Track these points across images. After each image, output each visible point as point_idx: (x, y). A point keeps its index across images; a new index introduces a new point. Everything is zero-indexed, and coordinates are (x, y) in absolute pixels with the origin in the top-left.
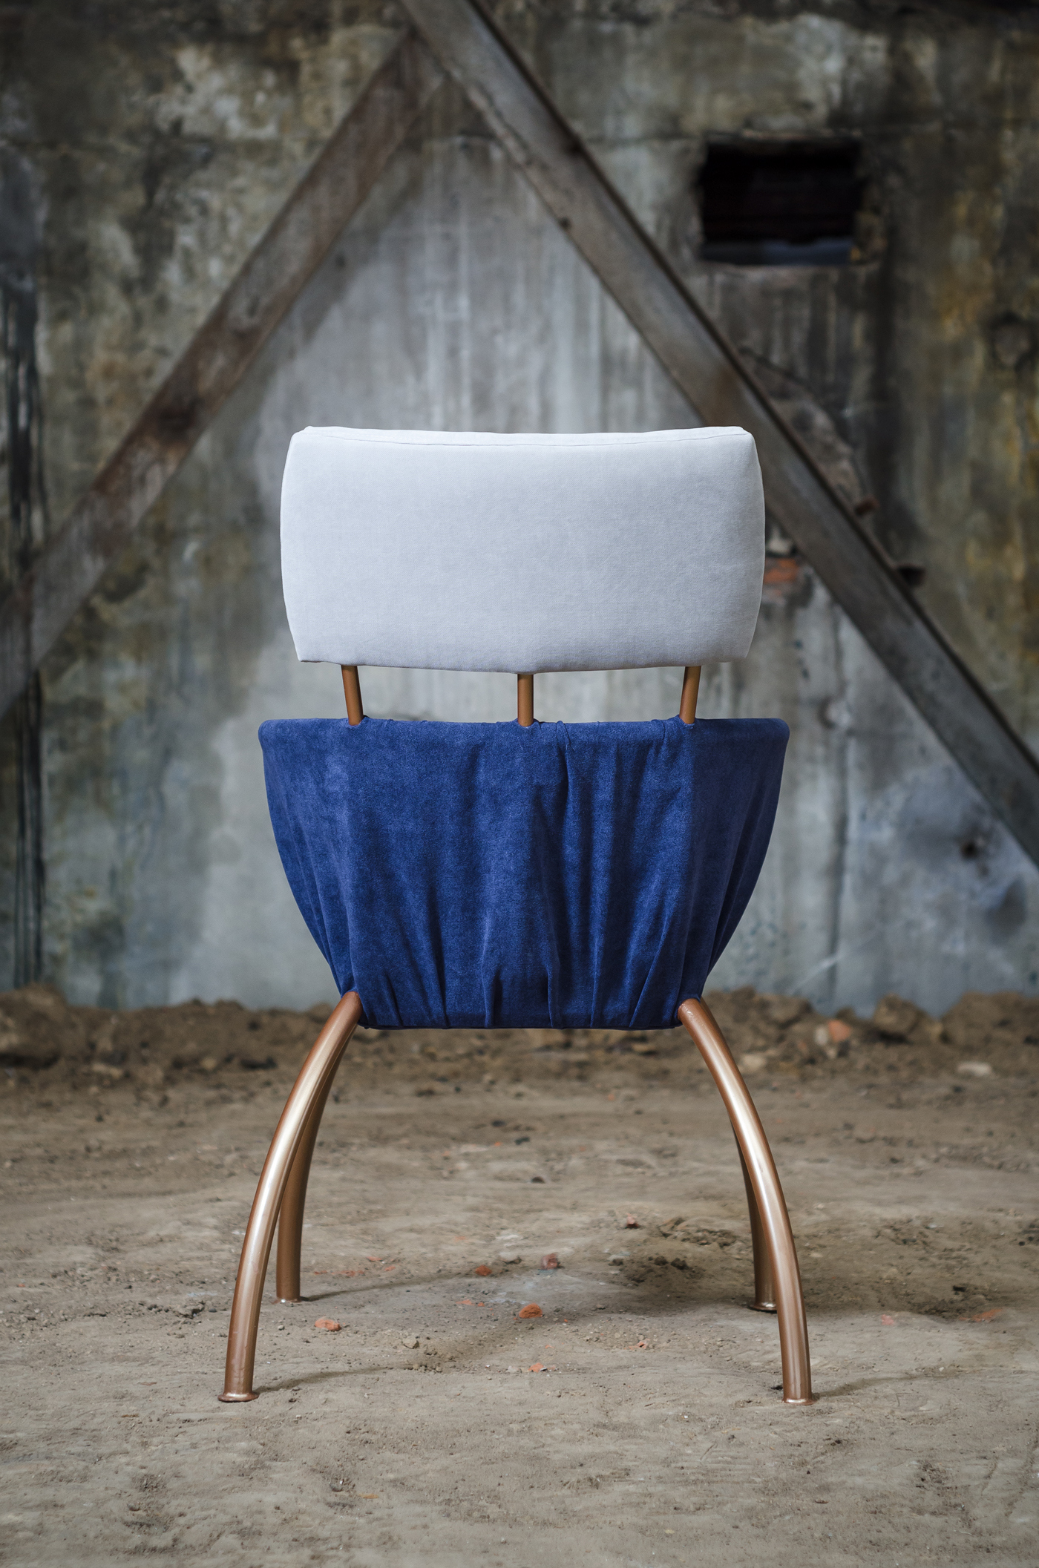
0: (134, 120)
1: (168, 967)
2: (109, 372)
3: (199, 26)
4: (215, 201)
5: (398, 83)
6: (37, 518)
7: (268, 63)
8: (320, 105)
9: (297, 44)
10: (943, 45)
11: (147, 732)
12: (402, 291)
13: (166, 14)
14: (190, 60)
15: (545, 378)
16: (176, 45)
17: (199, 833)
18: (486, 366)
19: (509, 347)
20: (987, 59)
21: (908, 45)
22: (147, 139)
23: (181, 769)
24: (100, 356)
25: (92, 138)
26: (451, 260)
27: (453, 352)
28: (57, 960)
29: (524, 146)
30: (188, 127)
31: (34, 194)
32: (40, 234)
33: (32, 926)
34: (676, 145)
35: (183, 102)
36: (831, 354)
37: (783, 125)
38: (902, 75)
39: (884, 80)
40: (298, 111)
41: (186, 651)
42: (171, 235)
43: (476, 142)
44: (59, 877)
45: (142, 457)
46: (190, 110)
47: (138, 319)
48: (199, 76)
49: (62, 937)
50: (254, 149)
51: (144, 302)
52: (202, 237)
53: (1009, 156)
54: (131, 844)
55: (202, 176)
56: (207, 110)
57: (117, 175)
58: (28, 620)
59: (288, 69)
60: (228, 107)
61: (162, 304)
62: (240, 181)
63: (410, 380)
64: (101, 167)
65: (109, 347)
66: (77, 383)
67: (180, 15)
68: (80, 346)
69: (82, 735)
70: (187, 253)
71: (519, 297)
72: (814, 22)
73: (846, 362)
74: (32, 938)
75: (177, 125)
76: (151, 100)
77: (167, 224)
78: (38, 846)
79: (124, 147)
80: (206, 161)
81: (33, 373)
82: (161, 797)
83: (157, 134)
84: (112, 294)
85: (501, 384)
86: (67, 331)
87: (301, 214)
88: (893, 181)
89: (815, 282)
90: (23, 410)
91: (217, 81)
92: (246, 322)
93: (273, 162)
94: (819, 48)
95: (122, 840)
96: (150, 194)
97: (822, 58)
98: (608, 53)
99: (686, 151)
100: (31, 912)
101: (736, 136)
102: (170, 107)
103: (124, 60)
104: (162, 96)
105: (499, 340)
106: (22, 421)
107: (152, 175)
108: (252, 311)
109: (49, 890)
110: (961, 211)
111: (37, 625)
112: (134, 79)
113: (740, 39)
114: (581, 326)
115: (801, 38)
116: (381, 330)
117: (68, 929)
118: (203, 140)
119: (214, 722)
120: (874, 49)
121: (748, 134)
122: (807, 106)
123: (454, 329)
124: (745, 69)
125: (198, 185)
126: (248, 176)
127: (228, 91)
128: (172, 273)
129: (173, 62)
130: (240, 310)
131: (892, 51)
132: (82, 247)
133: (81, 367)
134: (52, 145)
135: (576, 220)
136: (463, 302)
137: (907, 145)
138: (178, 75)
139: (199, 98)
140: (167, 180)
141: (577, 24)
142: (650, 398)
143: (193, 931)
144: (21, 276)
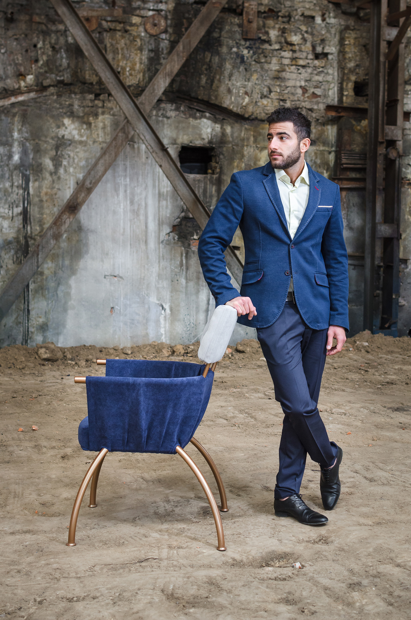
0: (53, 135)
1: (58, 334)
2: (46, 194)
3: (69, 113)
4: (72, 155)
5: (124, 133)
6: (29, 228)
7: (84, 123)
8: (96, 133)
9: (91, 119)
10: (232, 127)
11: (54, 279)
12: (114, 177)
13: (61, 110)
14: (67, 121)
15: (146, 198)
16: (63, 118)
17: (66, 303)
18: (133, 194)
19: (138, 190)
20: (241, 131)
21: (225, 127)
22: (56, 139)
23: (62, 288)
24: (45, 190)
25: (43, 139)
26: (125, 170)
27: (126, 191)
28: (32, 333)
29: (152, 148)
30: (66, 137)
31: (30, 151)
32: (31, 161)
33: (26, 325)
34: (175, 146)
35: (65, 131)
36: (208, 194)
37: (198, 143)
38: (224, 134)
39: (220, 134)
40: (91, 134)
41: (63, 260)
42: (62, 162)
43: (131, 143)
44: (33, 313)
45: (65, 217)
46: (66, 133)
47: (53, 181)
48: (69, 125)
49: (34, 327)
50: (81, 142)
51: (55, 177)
52: (68, 162)
53: (245, 153)
54: (50, 305)
55: (69, 148)
56: (70, 133)
57: (49, 147)
58: (38, 255)
59: (89, 124)
60: (75, 132)
61: (59, 178)
62: (78, 150)
63: (116, 197)
64: (45, 145)
65: (46, 188)
66: (39, 196)
67: (64, 111)
68: (40, 187)
69: (39, 280)
70: (65, 166)
71: (140, 179)
72: (205, 120)
73: (211, 196)
74: (27, 328)
75: (63, 136)
76: (57, 130)
77: (60, 159)
78: (28, 306)
79: (51, 141)
80: (70, 145)
81: (28, 193)
82: (57, 294)
83: (58, 138)
84: (47, 175)
85: (136, 199)
86: (37, 184)
87: (102, 161)
88: (221, 157)
89: (205, 178)
90: (26, 202)
91: (73, 126)
92: (89, 186)
93: (85, 146)
94: (206, 126)
95: (48, 304)
96: (57, 152)
97: (207, 128)
98: (161, 125)
99: (177, 147)
100: (26, 322)
101: (188, 145)
102: (62, 132)
103: (51, 121)
104: (60, 130)
105: (136, 188)
106: (26, 205)
107: (57, 148)
108: (90, 183)
109: (31, 316)
110: (236, 164)
111: (39, 256)
112: (53, 125)
113: (190, 123)
114: (154, 186)
115: (202, 124)
116: (109, 186)
117: (35, 325)
118: (69, 140)
119: (70, 277)
120: (218, 127)
121: (191, 144)
122: (204, 139)
123: (126, 186)
124: (190, 130)
125: (68, 150)
126: (79, 148)
127: (76, 129)
128: (62, 171)
129: (63, 121)
130: (87, 183)
131: (221, 128)
132: (41, 164)
133: (40, 192)
134: (34, 140)
135: (163, 165)
136: (128, 180)
137: (225, 149)
138: (64, 125)
139: (68, 130)
140: (61, 149)
141: (154, 117)
142: (169, 203)
143: (64, 326)
144: (26, 171)
